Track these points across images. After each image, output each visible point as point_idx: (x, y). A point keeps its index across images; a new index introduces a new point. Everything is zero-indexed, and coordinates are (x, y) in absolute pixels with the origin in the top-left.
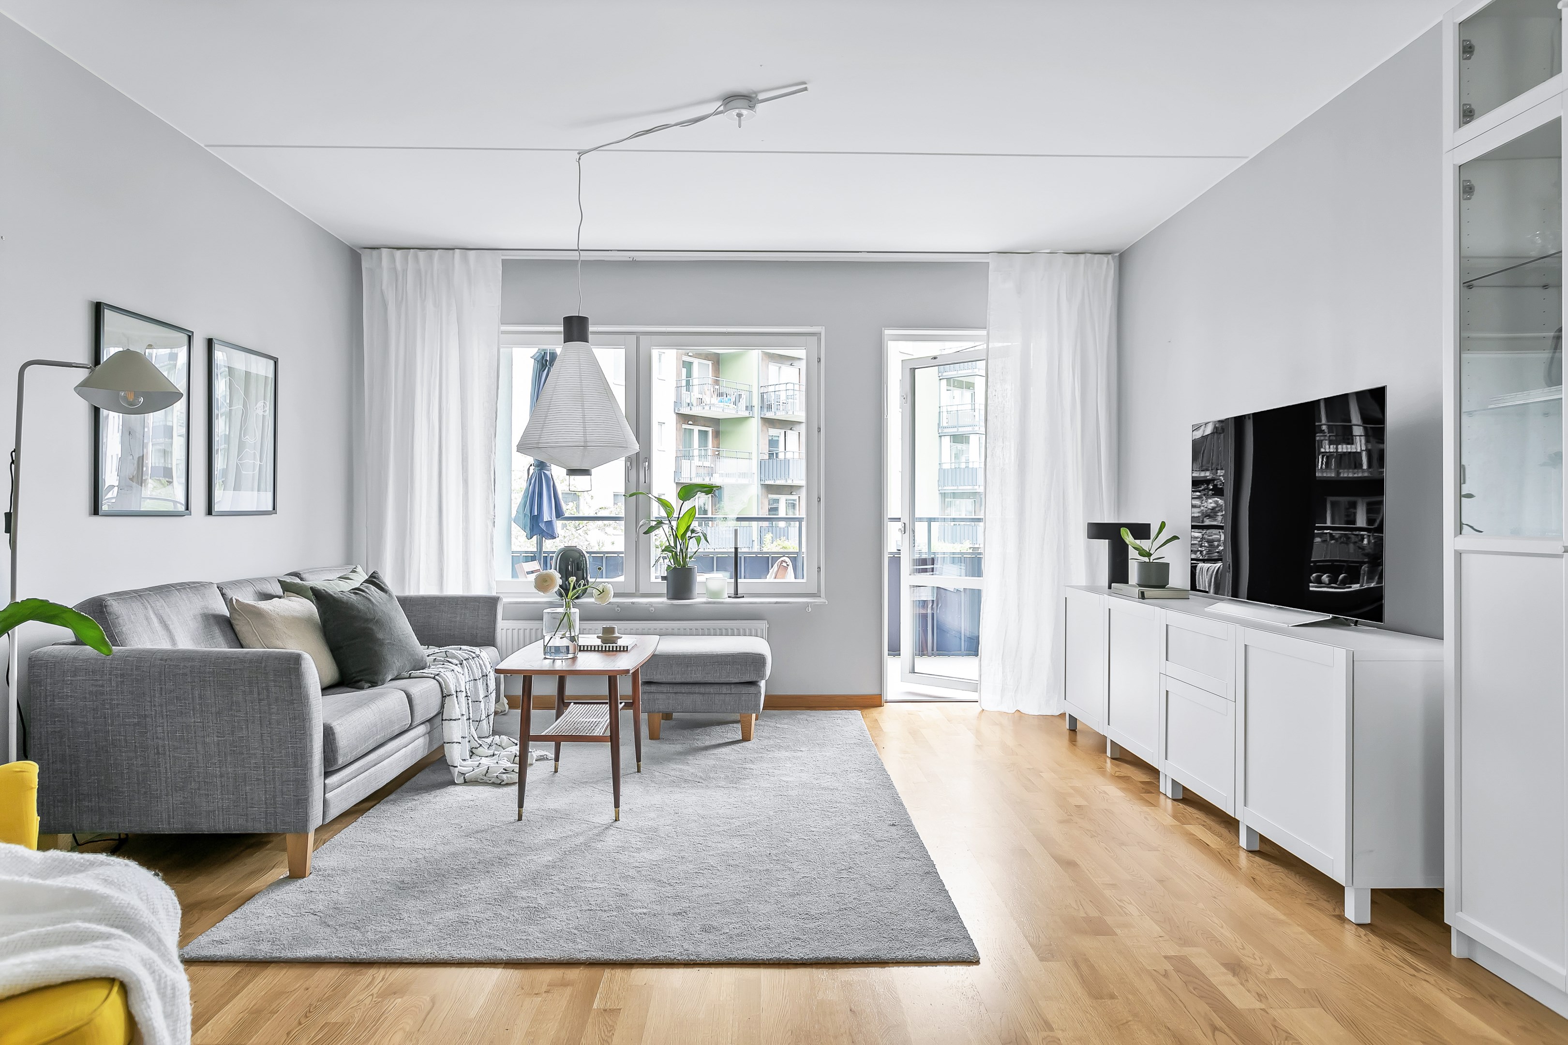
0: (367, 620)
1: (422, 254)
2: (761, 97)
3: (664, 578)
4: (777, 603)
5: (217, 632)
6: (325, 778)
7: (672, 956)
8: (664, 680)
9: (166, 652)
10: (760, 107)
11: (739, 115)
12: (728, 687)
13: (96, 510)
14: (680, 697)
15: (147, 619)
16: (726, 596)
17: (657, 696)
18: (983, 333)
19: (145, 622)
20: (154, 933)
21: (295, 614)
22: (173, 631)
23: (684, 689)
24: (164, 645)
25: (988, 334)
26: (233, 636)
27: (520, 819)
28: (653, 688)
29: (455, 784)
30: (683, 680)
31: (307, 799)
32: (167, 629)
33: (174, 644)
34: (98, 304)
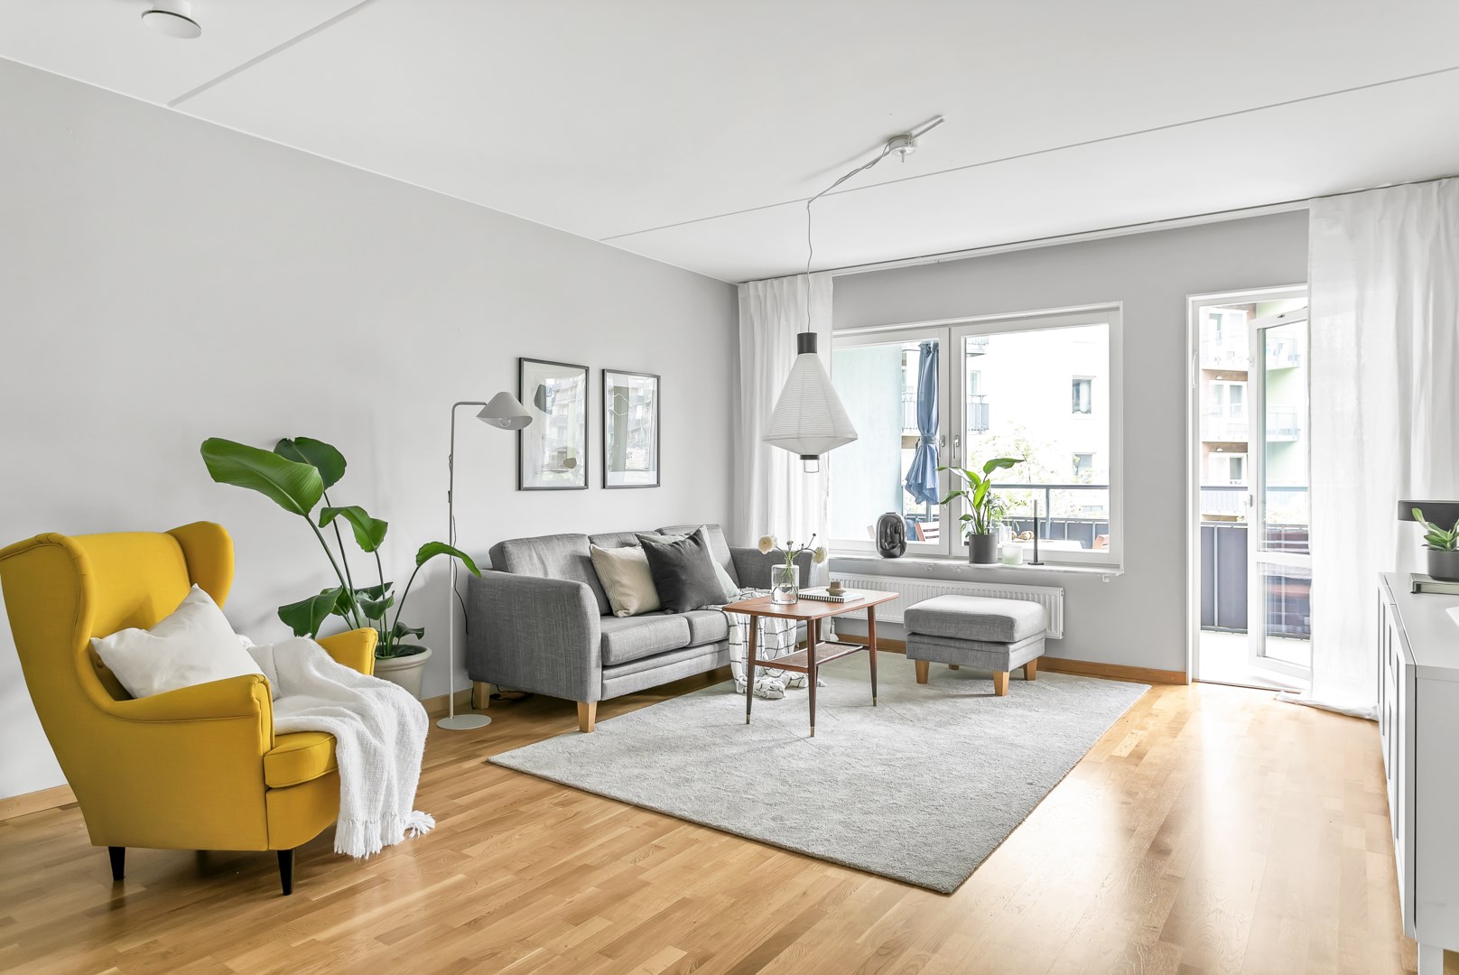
0: (675, 565)
1: (775, 282)
2: (915, 133)
3: (966, 543)
4: (1066, 572)
5: (580, 567)
6: (603, 670)
7: (730, 827)
8: (924, 633)
9: (539, 580)
10: (919, 140)
11: (902, 152)
12: (979, 644)
13: (520, 487)
14: (939, 648)
15: (530, 556)
16: (1022, 562)
17: (921, 646)
18: (1304, 287)
19: (528, 559)
20: (375, 721)
21: (633, 558)
22: (547, 565)
23: (942, 642)
24: (539, 575)
25: (1310, 289)
26: (592, 570)
27: (748, 722)
28: (917, 639)
29: (736, 693)
30: (940, 634)
31: (586, 681)
32: (543, 563)
33: (546, 573)
34: (520, 359)
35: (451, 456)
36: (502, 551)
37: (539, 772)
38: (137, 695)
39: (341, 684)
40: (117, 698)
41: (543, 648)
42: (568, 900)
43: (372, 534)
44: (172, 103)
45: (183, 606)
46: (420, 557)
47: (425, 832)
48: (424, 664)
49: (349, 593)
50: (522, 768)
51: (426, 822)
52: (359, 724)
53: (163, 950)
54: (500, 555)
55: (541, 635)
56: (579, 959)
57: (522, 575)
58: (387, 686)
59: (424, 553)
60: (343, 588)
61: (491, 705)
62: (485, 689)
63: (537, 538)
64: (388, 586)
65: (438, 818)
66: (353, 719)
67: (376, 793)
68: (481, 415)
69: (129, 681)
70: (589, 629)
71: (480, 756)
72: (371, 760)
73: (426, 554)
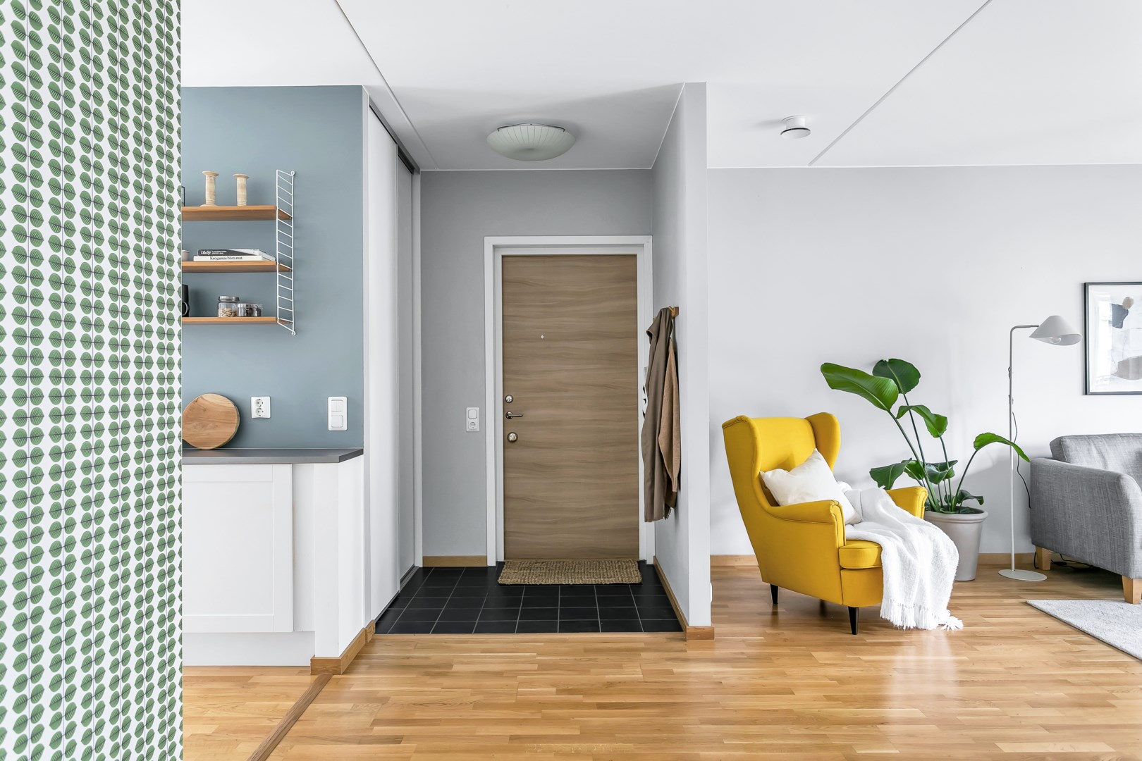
9: (1086, 469)
13: (1086, 392)
15: (1090, 451)
19: (1087, 452)
22: (1107, 460)
32: (1103, 457)
33: (1105, 464)
34: (1085, 284)
35: (1010, 368)
36: (1060, 444)
37: (1065, 618)
38: (780, 503)
39: (895, 518)
40: (772, 505)
41: (1090, 526)
42: (1037, 693)
43: (938, 425)
44: (810, 164)
45: (808, 459)
46: (977, 444)
47: (953, 629)
48: (980, 522)
49: (922, 465)
50: (1052, 613)
51: (956, 624)
52: (900, 542)
53: (785, 637)
54: (1059, 448)
55: (1088, 514)
56: (1023, 723)
57: (1079, 465)
58: (928, 525)
59: (979, 441)
60: (917, 461)
61: (1052, 569)
62: (1046, 554)
63: (1099, 436)
64: (952, 463)
65: (966, 625)
66: (896, 539)
67: (910, 589)
68: (1033, 336)
69: (779, 498)
70: (1131, 514)
71: (1022, 598)
72: (907, 567)
73: (983, 441)
